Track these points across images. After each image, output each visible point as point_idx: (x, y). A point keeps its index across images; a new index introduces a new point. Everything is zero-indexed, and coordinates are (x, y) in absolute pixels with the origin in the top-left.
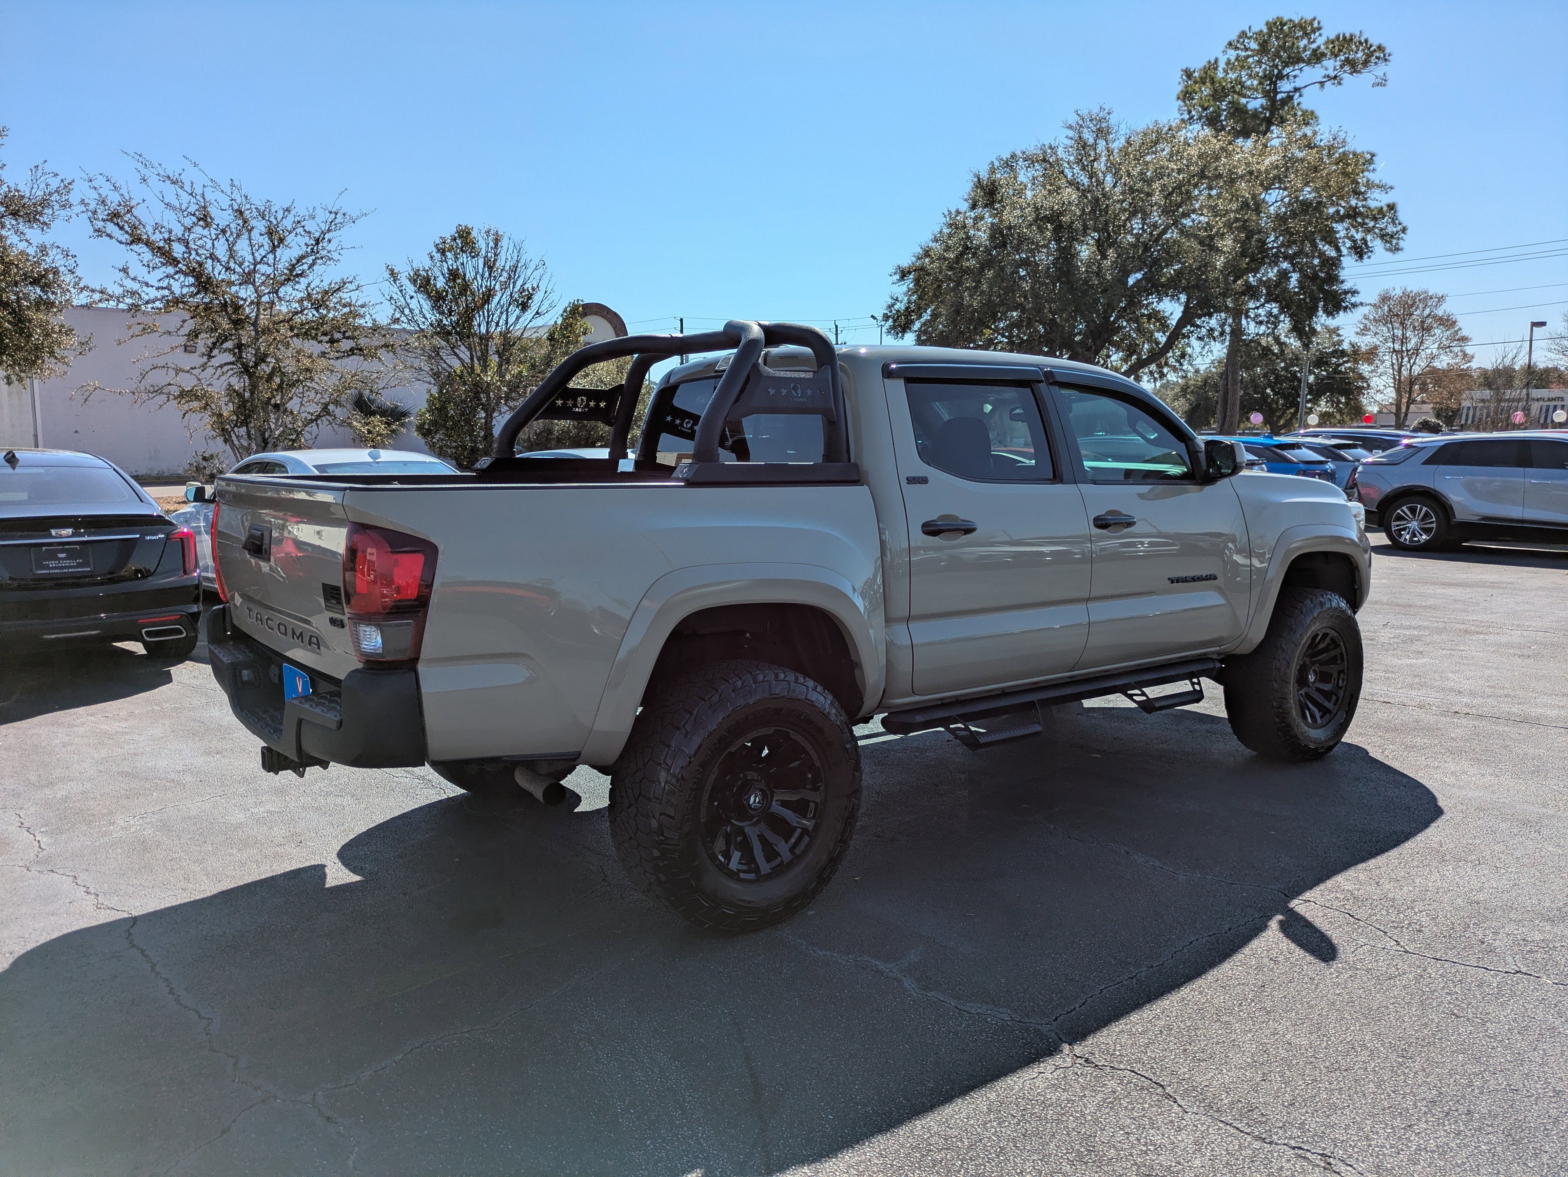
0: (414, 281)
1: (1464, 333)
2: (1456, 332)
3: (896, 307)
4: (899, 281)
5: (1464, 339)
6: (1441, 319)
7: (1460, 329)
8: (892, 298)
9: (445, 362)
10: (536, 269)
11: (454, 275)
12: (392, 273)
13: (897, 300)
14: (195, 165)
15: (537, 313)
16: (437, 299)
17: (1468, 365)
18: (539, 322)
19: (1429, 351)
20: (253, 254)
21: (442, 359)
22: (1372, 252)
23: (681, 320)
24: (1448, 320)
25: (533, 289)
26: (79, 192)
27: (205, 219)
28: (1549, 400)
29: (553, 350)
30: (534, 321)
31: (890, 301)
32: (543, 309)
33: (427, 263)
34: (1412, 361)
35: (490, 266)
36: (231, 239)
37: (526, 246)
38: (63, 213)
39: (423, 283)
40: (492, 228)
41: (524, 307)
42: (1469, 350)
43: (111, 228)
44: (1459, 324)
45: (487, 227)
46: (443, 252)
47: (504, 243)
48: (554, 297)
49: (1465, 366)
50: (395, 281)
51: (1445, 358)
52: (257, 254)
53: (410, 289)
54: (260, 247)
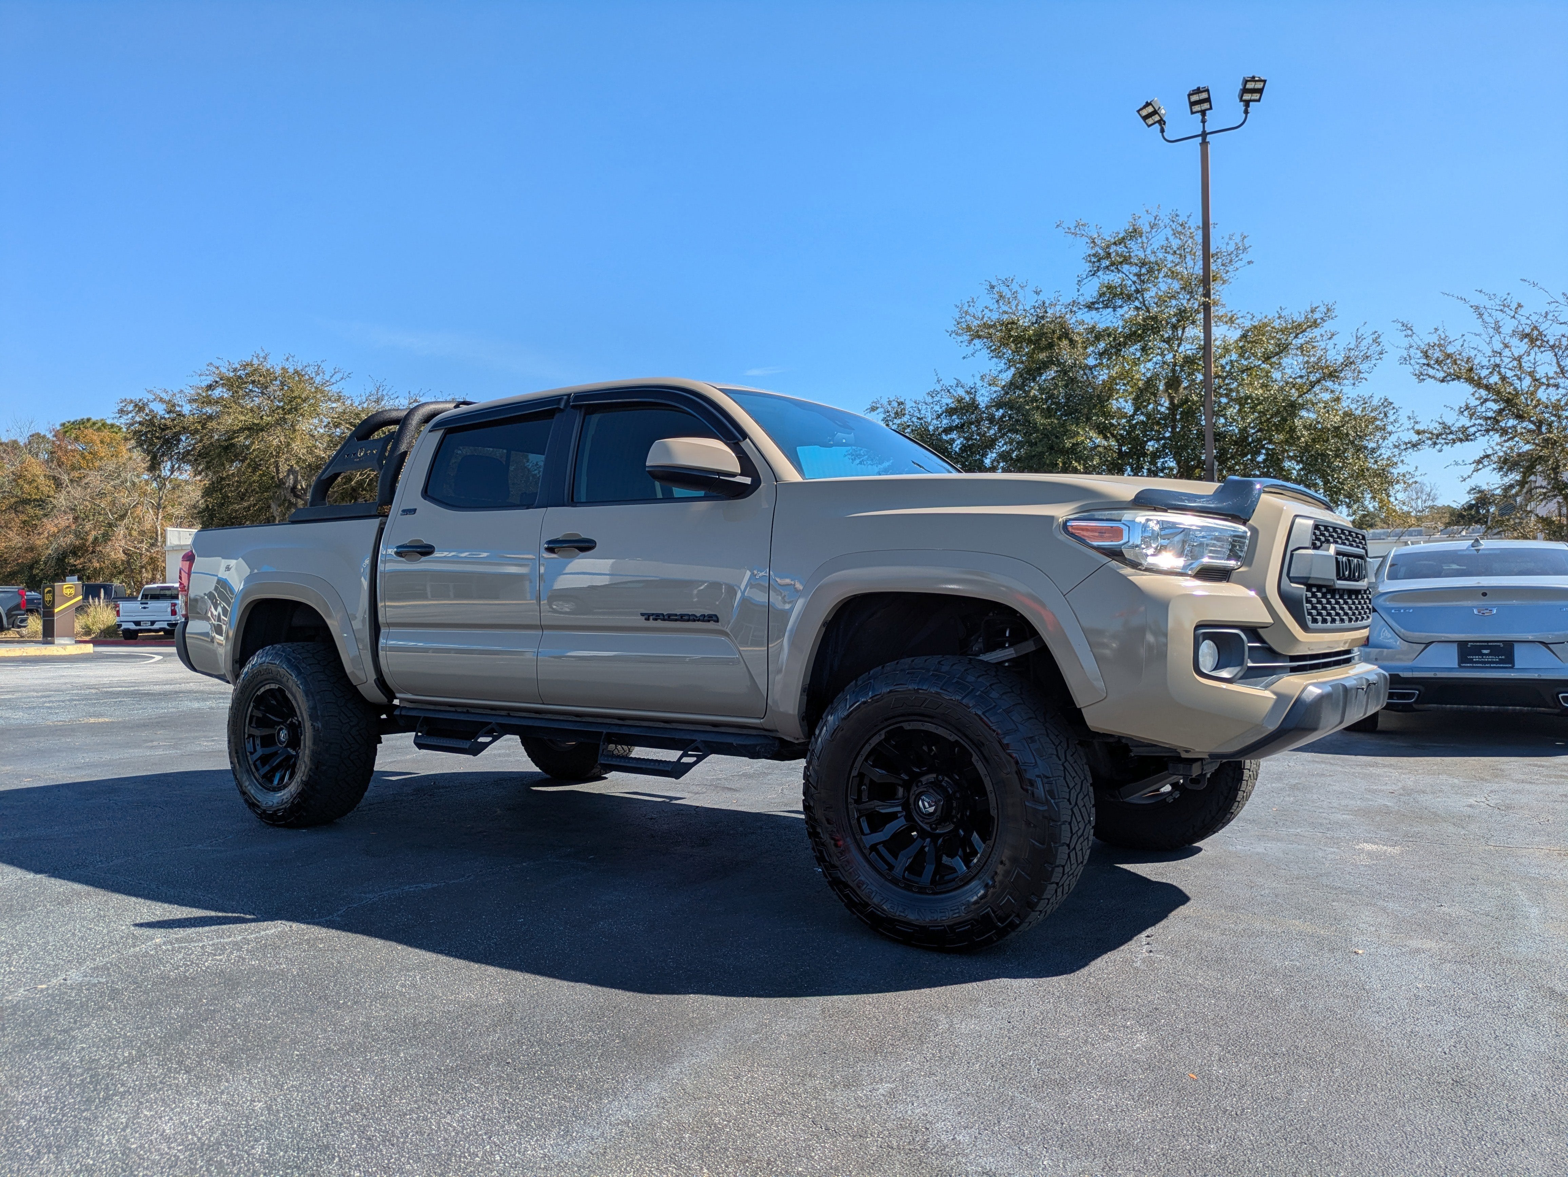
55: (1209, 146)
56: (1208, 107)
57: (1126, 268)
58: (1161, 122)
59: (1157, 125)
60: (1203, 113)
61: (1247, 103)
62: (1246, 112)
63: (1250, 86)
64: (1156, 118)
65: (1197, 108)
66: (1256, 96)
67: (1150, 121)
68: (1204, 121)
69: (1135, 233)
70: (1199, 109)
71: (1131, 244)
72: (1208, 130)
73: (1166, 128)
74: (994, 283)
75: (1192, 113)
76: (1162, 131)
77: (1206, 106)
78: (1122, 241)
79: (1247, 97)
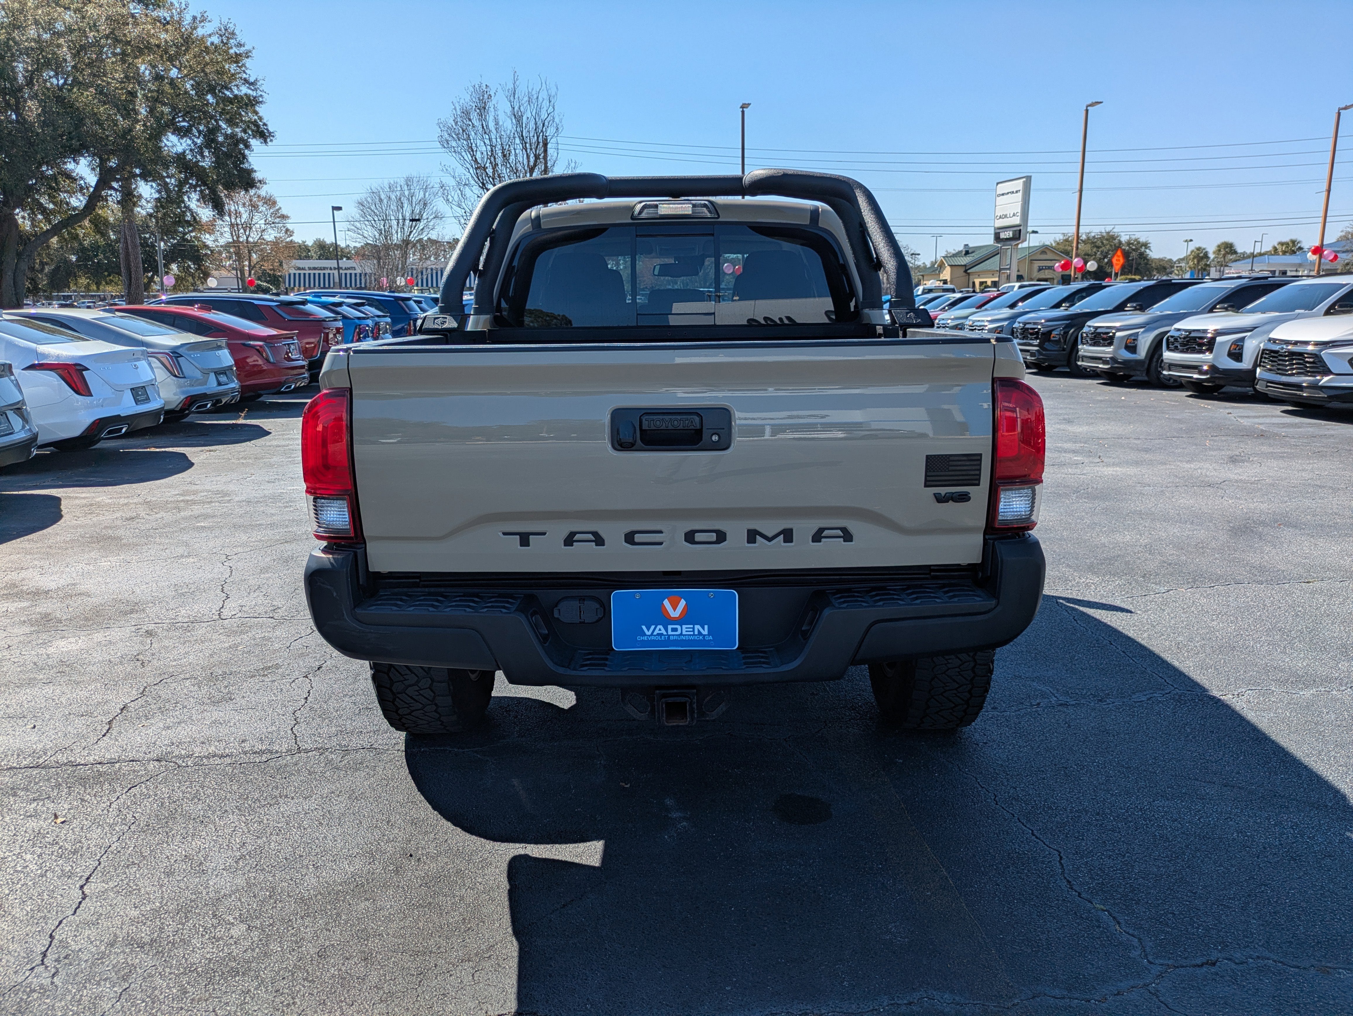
1: (284, 211)
2: (278, 210)
5: (284, 217)
6: (264, 198)
7: (280, 208)
17: (291, 238)
19: (258, 226)
22: (273, 136)
24: (269, 200)
28: (346, 269)
34: (247, 233)
42: (289, 226)
44: (279, 204)
49: (288, 240)
51: (273, 232)
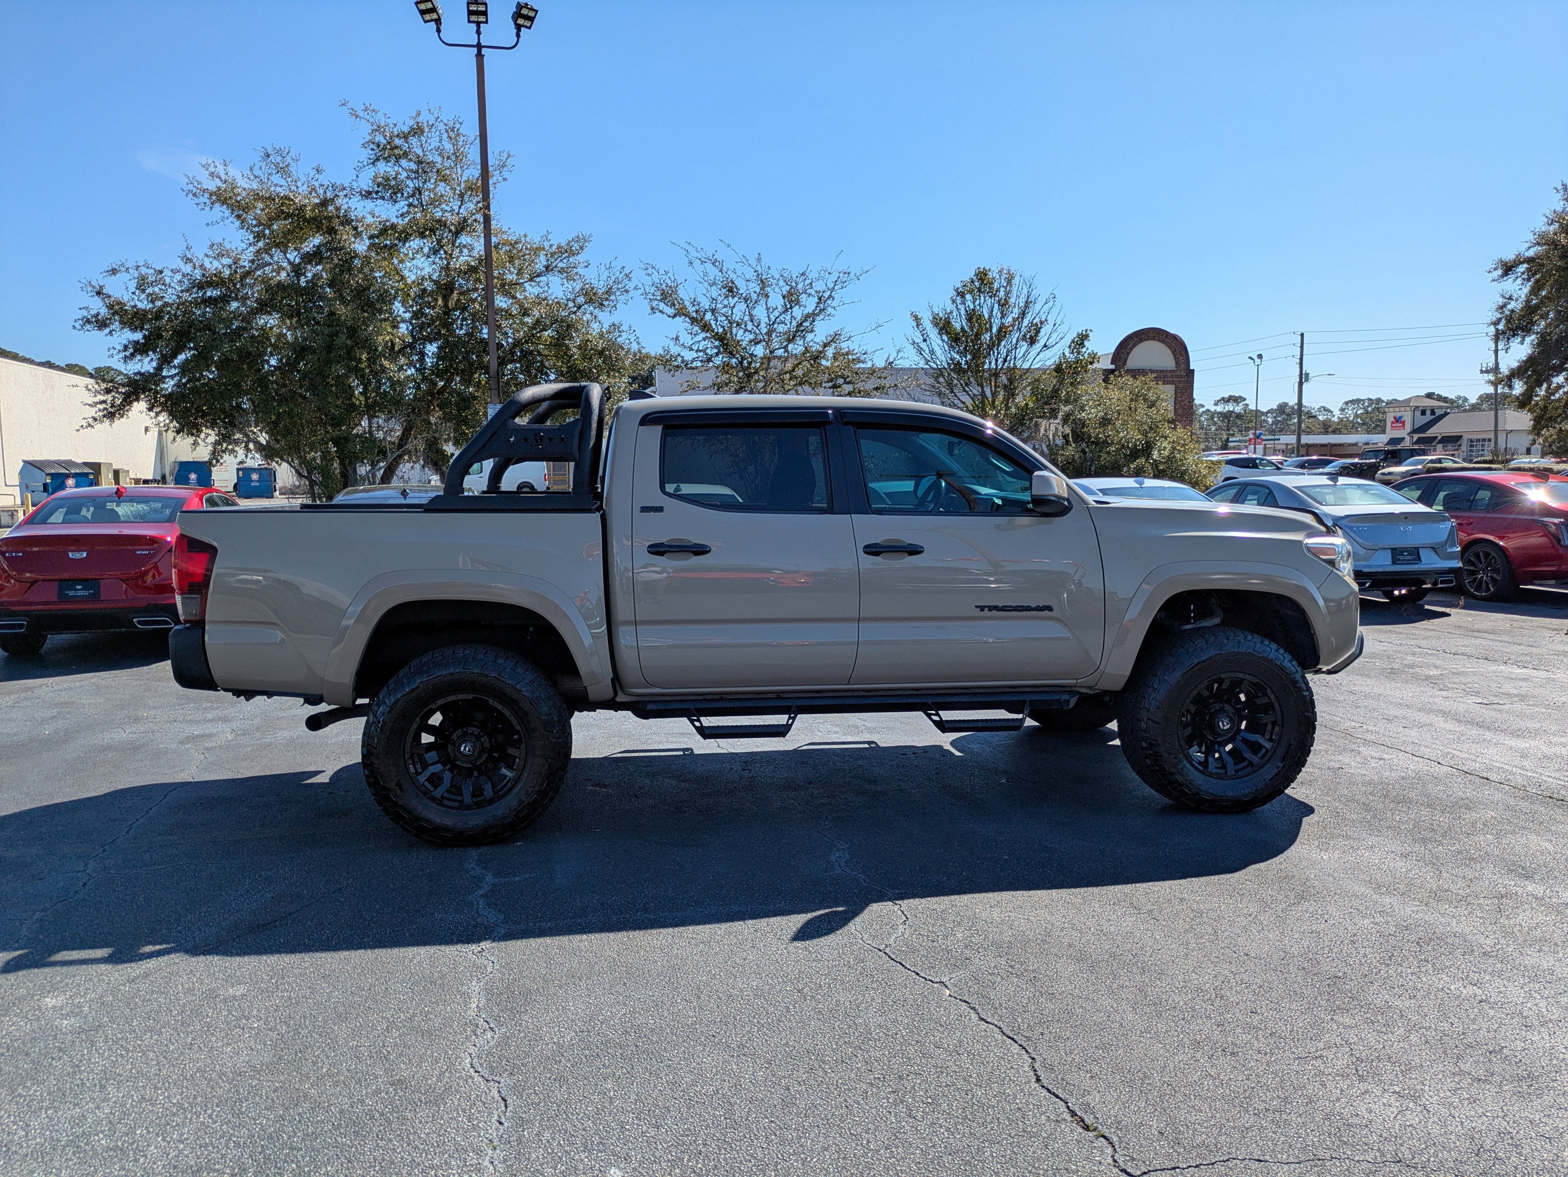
0: (936, 324)
3: (1510, 307)
4: (1502, 276)
8: (1503, 297)
9: (959, 399)
10: (1046, 303)
11: (971, 316)
12: (917, 319)
13: (1510, 298)
14: (729, 246)
15: (1045, 346)
16: (955, 339)
18: (1048, 353)
20: (769, 317)
21: (956, 396)
23: (1302, 335)
25: (1042, 323)
26: (640, 278)
27: (731, 290)
29: (1061, 382)
30: (1042, 355)
31: (1501, 301)
32: (1051, 342)
33: (950, 307)
35: (1004, 304)
36: (750, 306)
37: (1036, 282)
38: (622, 298)
39: (944, 326)
40: (1005, 267)
41: (1032, 341)
43: (662, 306)
45: (1000, 267)
46: (962, 295)
47: (1015, 281)
48: (1062, 329)
50: (918, 326)
52: (771, 316)
53: (933, 333)
54: (774, 310)
55: (485, 58)
56: (484, 20)
57: (403, 162)
58: (438, 21)
59: (433, 23)
60: (478, 24)
61: (519, 27)
62: (518, 36)
63: (524, 11)
64: (435, 16)
65: (474, 18)
66: (528, 23)
67: (427, 17)
68: (478, 32)
69: (417, 131)
70: (476, 20)
71: (413, 141)
72: (483, 43)
73: (442, 28)
74: (270, 151)
75: (469, 22)
76: (439, 31)
77: (482, 19)
78: (406, 137)
79: (521, 21)
